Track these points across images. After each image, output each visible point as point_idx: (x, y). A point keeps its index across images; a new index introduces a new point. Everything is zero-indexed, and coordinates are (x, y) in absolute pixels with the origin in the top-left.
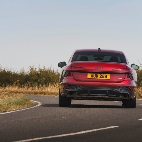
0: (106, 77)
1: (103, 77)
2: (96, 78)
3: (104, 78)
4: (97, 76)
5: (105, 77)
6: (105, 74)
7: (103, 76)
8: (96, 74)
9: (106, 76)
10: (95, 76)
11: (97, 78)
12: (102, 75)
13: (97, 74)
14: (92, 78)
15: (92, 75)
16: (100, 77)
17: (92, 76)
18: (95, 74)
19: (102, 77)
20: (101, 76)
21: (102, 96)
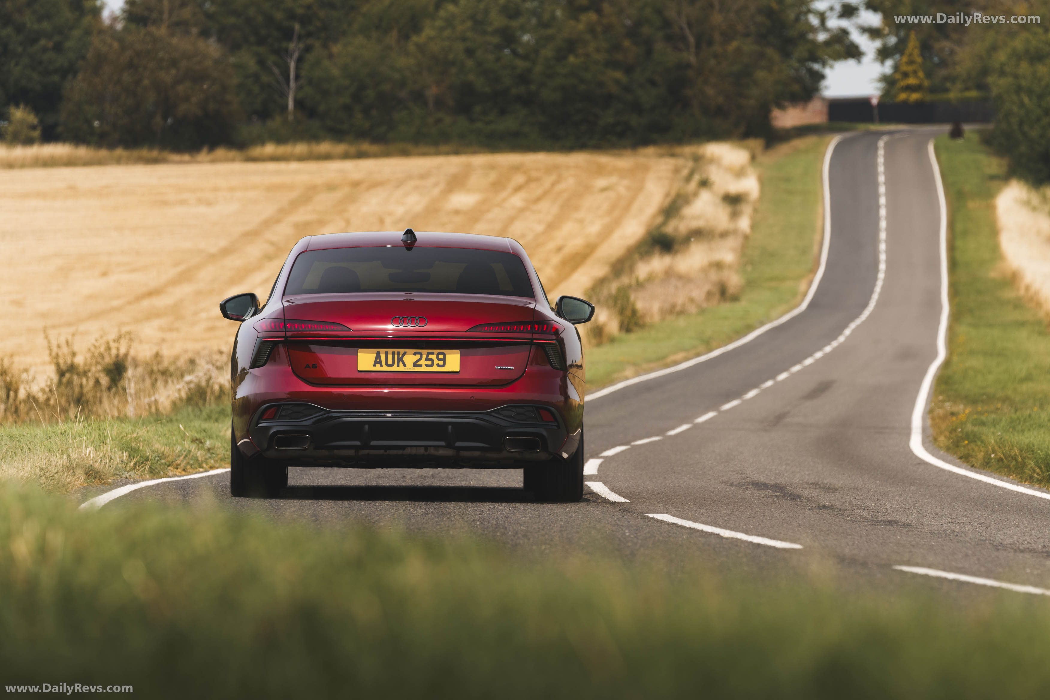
0: (441, 363)
1: (429, 363)
2: (395, 368)
3: (432, 365)
4: (400, 360)
5: (436, 362)
6: (436, 351)
7: (427, 359)
8: (396, 351)
9: (444, 360)
10: (390, 362)
11: (401, 368)
12: (424, 352)
13: (402, 351)
14: (378, 368)
15: (378, 355)
16: (415, 365)
17: (378, 361)
18: (390, 351)
19: (423, 362)
20: (418, 357)
21: (426, 447)
